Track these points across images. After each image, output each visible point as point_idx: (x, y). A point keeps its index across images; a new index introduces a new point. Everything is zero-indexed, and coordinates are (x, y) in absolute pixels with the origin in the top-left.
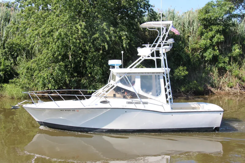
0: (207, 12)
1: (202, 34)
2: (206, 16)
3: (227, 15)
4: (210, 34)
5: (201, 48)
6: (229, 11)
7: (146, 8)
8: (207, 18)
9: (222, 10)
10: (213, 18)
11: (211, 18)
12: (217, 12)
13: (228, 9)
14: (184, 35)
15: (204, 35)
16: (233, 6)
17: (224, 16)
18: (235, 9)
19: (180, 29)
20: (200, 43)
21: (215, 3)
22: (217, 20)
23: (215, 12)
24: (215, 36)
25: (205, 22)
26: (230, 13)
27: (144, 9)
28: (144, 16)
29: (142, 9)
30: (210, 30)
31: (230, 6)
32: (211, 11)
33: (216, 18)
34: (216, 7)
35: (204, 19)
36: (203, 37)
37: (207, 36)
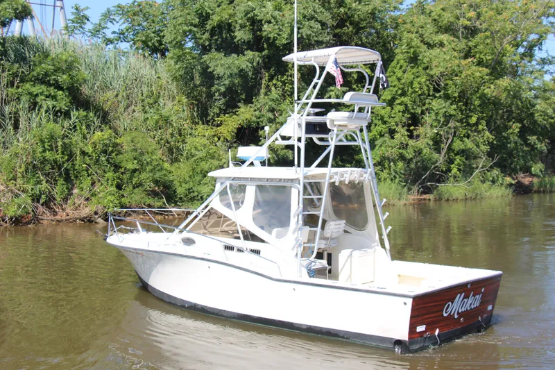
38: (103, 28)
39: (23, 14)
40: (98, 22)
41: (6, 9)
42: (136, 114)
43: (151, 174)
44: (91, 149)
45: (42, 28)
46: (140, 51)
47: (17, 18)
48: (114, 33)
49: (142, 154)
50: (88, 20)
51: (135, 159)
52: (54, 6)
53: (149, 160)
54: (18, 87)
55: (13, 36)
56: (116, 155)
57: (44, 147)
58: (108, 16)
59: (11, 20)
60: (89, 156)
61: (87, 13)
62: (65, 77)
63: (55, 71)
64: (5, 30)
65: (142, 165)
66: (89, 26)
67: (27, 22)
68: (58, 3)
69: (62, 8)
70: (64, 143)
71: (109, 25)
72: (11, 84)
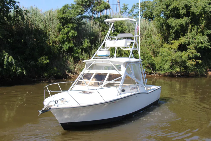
0: (64, 12)
1: (60, 30)
2: (64, 16)
3: (79, 16)
4: (66, 30)
5: (60, 41)
6: (81, 13)
7: (12, 4)
8: (64, 17)
9: (75, 12)
10: (69, 18)
11: (67, 17)
12: (72, 13)
13: (80, 11)
14: (46, 30)
15: (62, 31)
16: (83, 9)
17: (77, 16)
18: (85, 12)
19: (42, 25)
20: (59, 37)
21: (70, 6)
22: (72, 19)
23: (70, 13)
24: (70, 32)
25: (63, 20)
26: (81, 14)
27: (10, 5)
28: (10, 11)
29: (8, 5)
30: (67, 27)
31: (81, 9)
32: (67, 12)
33: (71, 17)
34: (71, 9)
35: (62, 18)
36: (60, 32)
37: (63, 32)
38: (133, 11)
39: (107, 7)
40: (131, 9)
41: (102, 6)
42: (143, 40)
43: (147, 61)
44: (127, 52)
45: (113, 12)
46: (145, 19)
47: (105, 9)
48: (136, 13)
49: (144, 54)
50: (128, 9)
51: (142, 56)
52: (117, 5)
53: (147, 56)
54: (105, 32)
55: (104, 16)
56: (136, 54)
57: (112, 51)
58: (134, 7)
59: (104, 10)
60: (127, 54)
61: (127, 6)
62: (120, 28)
63: (117, 26)
64: (102, 13)
65: (144, 58)
66: (128, 11)
67: (108, 10)
68: (118, 4)
69: (119, 5)
70: (119, 50)
71: (134, 10)
72: (103, 31)
